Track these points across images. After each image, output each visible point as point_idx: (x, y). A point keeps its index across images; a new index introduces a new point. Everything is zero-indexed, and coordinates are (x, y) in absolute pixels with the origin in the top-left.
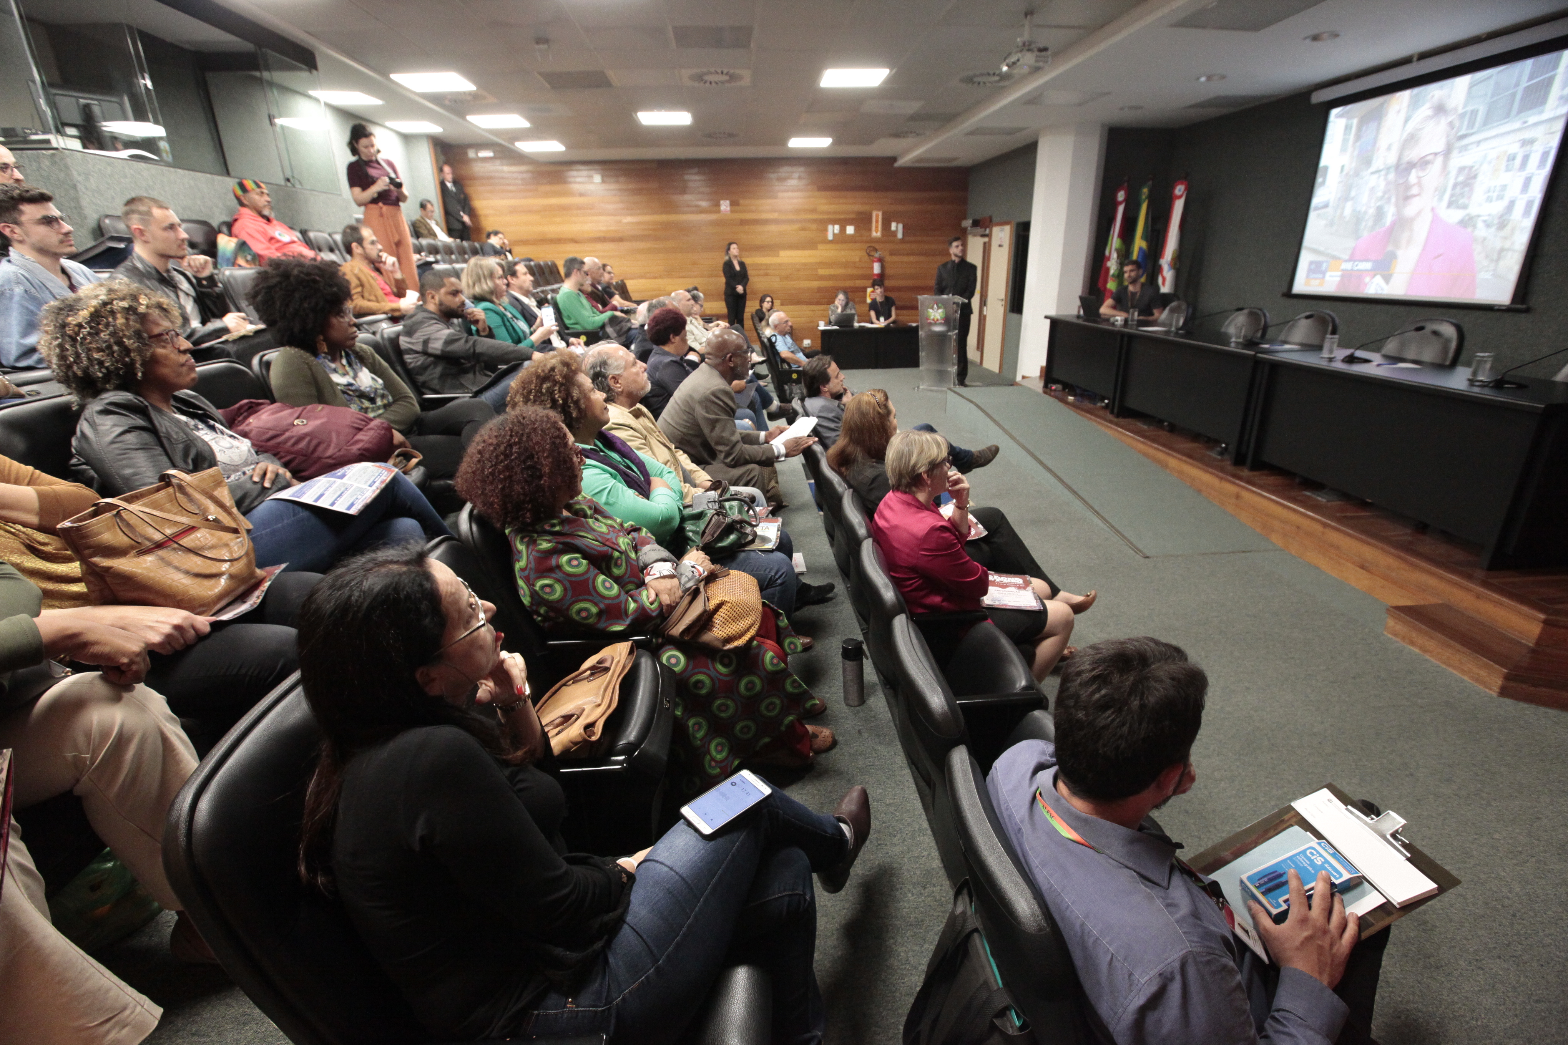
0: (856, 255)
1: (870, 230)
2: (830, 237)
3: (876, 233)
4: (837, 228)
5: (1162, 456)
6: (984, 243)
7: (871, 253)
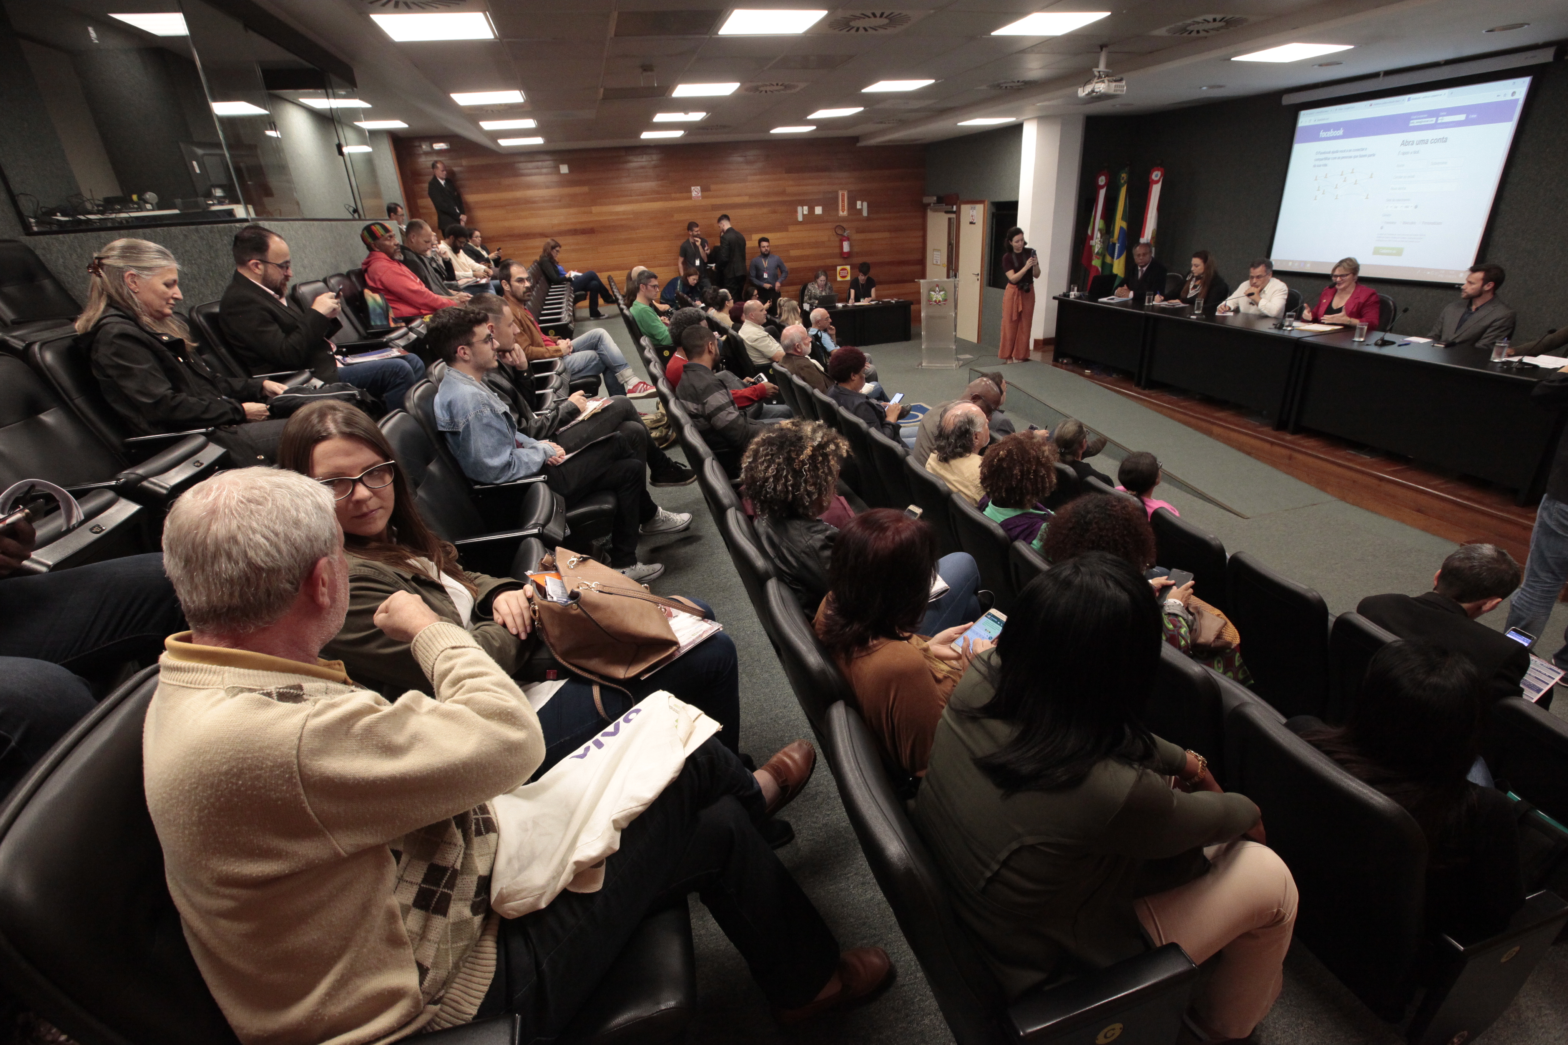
0: (824, 235)
1: (838, 210)
2: (800, 218)
3: (843, 213)
4: (806, 208)
5: (1204, 425)
6: (950, 219)
7: (840, 232)
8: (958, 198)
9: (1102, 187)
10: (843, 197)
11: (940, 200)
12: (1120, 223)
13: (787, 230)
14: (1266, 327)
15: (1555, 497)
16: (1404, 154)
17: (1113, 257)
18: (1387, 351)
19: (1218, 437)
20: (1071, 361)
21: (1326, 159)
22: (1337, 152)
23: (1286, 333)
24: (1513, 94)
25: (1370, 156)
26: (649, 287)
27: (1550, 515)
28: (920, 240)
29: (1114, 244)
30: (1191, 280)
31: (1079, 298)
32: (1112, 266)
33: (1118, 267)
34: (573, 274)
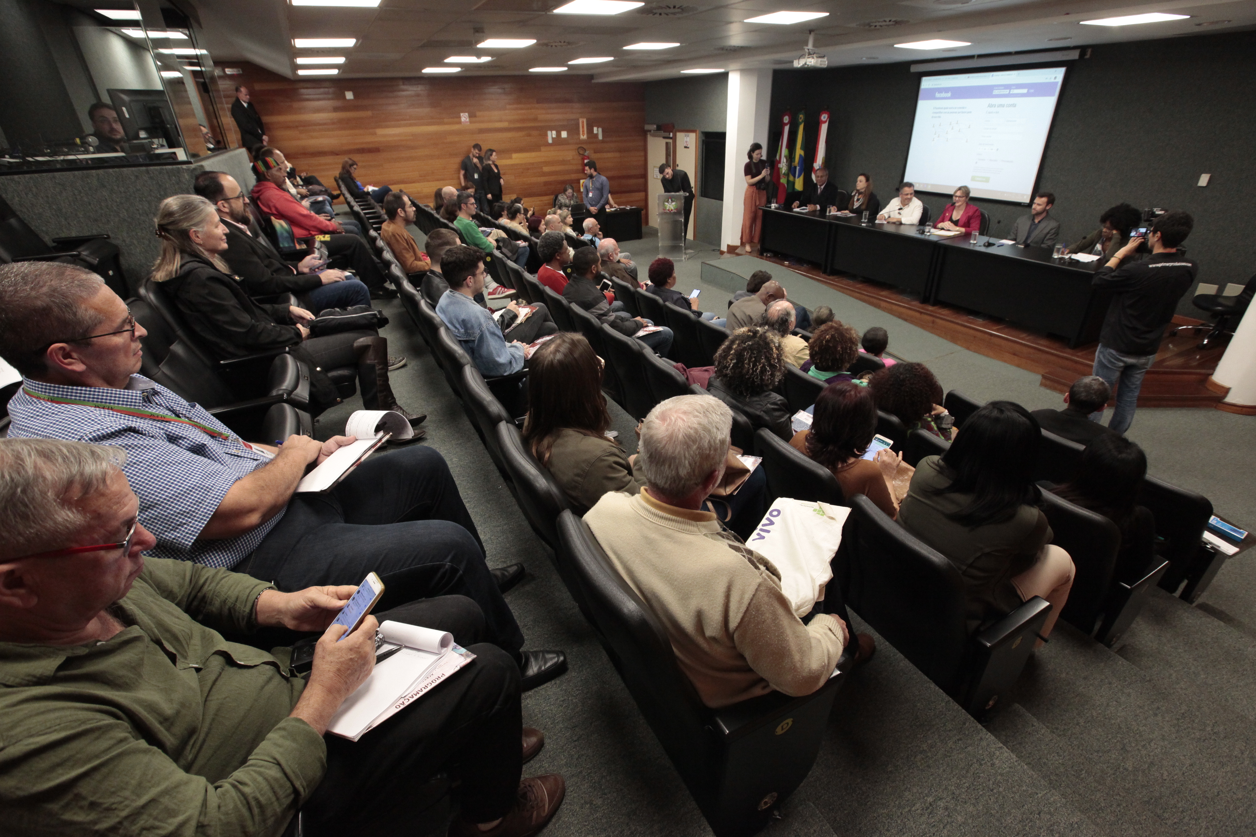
0: (570, 154)
1: (579, 134)
2: (550, 141)
3: (584, 137)
4: (554, 132)
5: (875, 301)
6: (667, 143)
7: (581, 152)
8: (674, 127)
9: (786, 124)
10: (583, 123)
11: (659, 128)
12: (799, 152)
13: (540, 151)
14: (913, 233)
15: (1106, 345)
16: (989, 113)
17: (794, 176)
18: (991, 250)
19: (884, 309)
20: (772, 254)
21: (940, 112)
22: (947, 108)
23: (927, 238)
24: (1055, 78)
25: (968, 112)
26: (469, 205)
27: (1104, 356)
28: (643, 159)
29: (795, 167)
30: (855, 195)
31: (776, 208)
32: (794, 183)
33: (799, 185)
34: (370, 188)
